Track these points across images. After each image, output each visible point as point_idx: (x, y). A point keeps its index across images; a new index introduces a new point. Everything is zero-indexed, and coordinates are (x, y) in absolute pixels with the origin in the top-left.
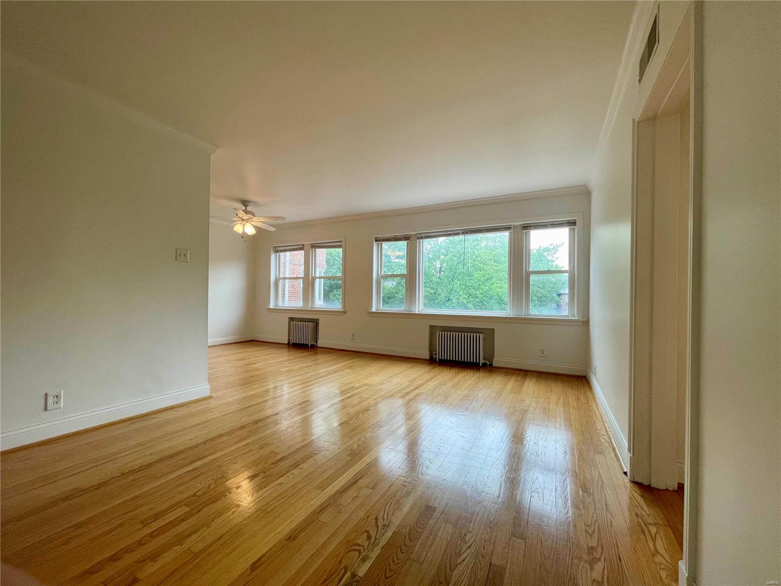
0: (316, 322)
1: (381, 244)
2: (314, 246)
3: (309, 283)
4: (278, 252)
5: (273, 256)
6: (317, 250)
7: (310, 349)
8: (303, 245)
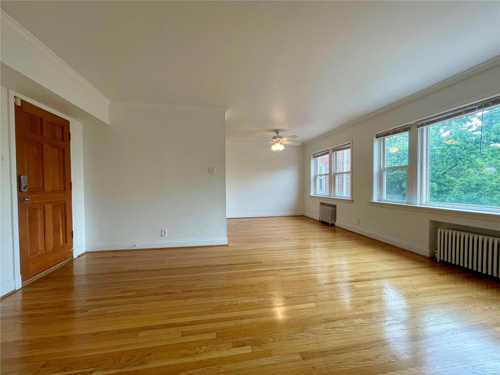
0: (335, 207)
1: (384, 140)
2: (335, 150)
3: (332, 178)
4: (315, 157)
5: (313, 161)
6: (338, 152)
7: (330, 226)
8: (328, 150)
